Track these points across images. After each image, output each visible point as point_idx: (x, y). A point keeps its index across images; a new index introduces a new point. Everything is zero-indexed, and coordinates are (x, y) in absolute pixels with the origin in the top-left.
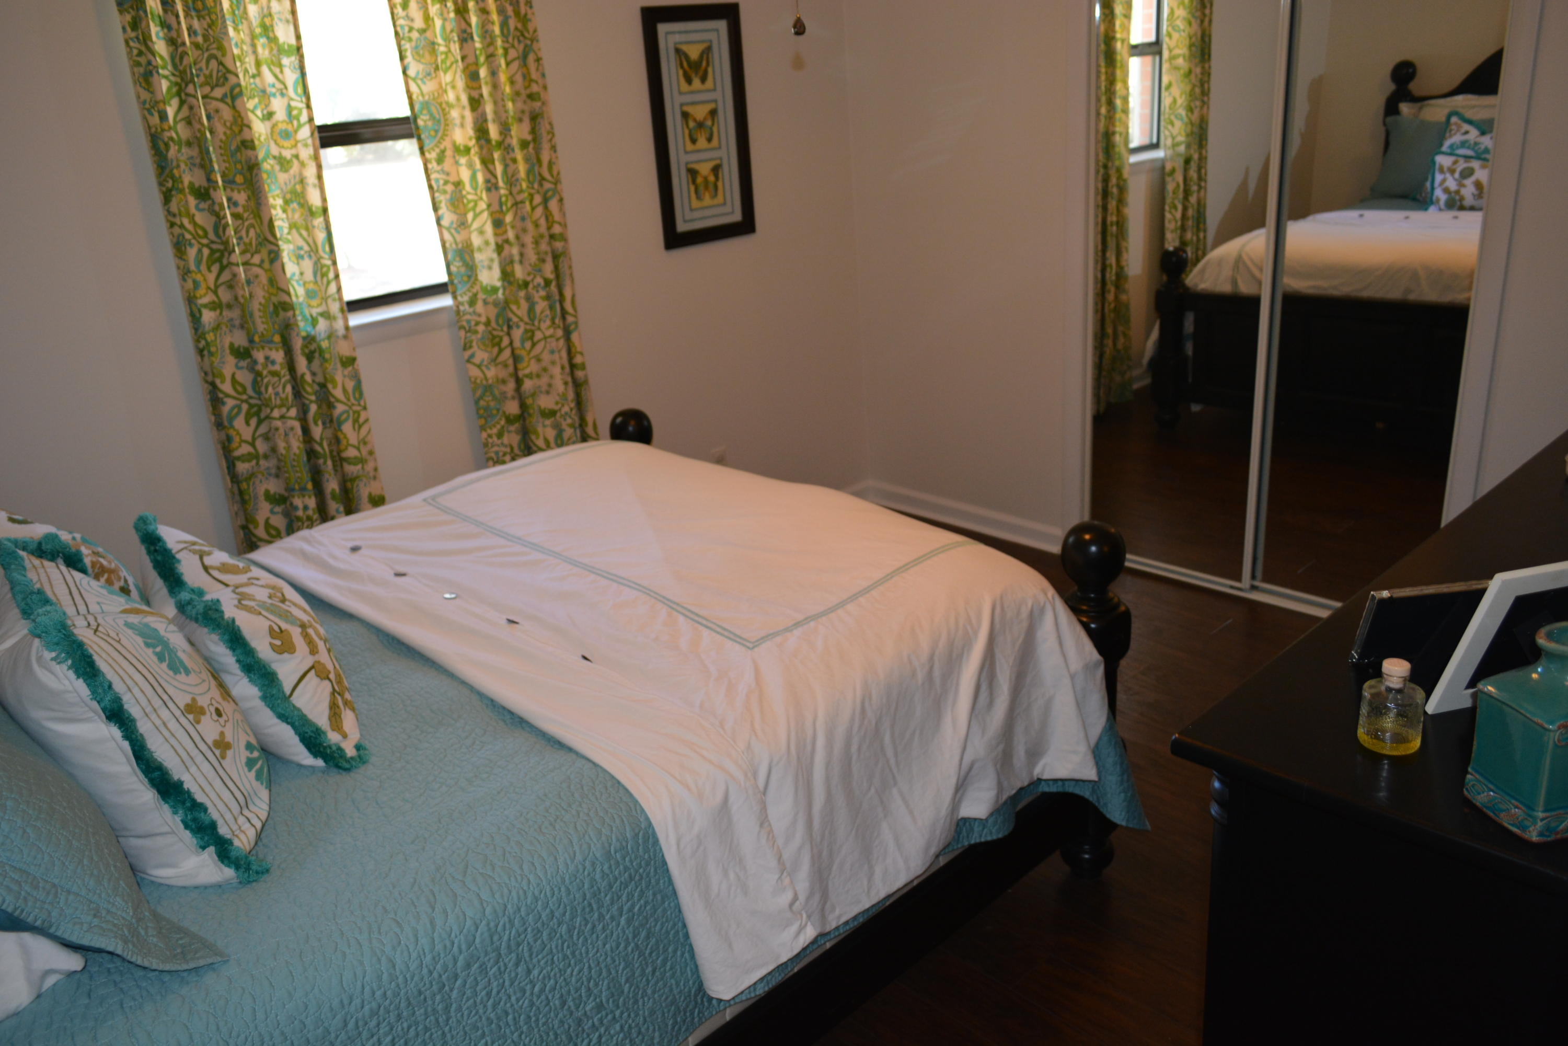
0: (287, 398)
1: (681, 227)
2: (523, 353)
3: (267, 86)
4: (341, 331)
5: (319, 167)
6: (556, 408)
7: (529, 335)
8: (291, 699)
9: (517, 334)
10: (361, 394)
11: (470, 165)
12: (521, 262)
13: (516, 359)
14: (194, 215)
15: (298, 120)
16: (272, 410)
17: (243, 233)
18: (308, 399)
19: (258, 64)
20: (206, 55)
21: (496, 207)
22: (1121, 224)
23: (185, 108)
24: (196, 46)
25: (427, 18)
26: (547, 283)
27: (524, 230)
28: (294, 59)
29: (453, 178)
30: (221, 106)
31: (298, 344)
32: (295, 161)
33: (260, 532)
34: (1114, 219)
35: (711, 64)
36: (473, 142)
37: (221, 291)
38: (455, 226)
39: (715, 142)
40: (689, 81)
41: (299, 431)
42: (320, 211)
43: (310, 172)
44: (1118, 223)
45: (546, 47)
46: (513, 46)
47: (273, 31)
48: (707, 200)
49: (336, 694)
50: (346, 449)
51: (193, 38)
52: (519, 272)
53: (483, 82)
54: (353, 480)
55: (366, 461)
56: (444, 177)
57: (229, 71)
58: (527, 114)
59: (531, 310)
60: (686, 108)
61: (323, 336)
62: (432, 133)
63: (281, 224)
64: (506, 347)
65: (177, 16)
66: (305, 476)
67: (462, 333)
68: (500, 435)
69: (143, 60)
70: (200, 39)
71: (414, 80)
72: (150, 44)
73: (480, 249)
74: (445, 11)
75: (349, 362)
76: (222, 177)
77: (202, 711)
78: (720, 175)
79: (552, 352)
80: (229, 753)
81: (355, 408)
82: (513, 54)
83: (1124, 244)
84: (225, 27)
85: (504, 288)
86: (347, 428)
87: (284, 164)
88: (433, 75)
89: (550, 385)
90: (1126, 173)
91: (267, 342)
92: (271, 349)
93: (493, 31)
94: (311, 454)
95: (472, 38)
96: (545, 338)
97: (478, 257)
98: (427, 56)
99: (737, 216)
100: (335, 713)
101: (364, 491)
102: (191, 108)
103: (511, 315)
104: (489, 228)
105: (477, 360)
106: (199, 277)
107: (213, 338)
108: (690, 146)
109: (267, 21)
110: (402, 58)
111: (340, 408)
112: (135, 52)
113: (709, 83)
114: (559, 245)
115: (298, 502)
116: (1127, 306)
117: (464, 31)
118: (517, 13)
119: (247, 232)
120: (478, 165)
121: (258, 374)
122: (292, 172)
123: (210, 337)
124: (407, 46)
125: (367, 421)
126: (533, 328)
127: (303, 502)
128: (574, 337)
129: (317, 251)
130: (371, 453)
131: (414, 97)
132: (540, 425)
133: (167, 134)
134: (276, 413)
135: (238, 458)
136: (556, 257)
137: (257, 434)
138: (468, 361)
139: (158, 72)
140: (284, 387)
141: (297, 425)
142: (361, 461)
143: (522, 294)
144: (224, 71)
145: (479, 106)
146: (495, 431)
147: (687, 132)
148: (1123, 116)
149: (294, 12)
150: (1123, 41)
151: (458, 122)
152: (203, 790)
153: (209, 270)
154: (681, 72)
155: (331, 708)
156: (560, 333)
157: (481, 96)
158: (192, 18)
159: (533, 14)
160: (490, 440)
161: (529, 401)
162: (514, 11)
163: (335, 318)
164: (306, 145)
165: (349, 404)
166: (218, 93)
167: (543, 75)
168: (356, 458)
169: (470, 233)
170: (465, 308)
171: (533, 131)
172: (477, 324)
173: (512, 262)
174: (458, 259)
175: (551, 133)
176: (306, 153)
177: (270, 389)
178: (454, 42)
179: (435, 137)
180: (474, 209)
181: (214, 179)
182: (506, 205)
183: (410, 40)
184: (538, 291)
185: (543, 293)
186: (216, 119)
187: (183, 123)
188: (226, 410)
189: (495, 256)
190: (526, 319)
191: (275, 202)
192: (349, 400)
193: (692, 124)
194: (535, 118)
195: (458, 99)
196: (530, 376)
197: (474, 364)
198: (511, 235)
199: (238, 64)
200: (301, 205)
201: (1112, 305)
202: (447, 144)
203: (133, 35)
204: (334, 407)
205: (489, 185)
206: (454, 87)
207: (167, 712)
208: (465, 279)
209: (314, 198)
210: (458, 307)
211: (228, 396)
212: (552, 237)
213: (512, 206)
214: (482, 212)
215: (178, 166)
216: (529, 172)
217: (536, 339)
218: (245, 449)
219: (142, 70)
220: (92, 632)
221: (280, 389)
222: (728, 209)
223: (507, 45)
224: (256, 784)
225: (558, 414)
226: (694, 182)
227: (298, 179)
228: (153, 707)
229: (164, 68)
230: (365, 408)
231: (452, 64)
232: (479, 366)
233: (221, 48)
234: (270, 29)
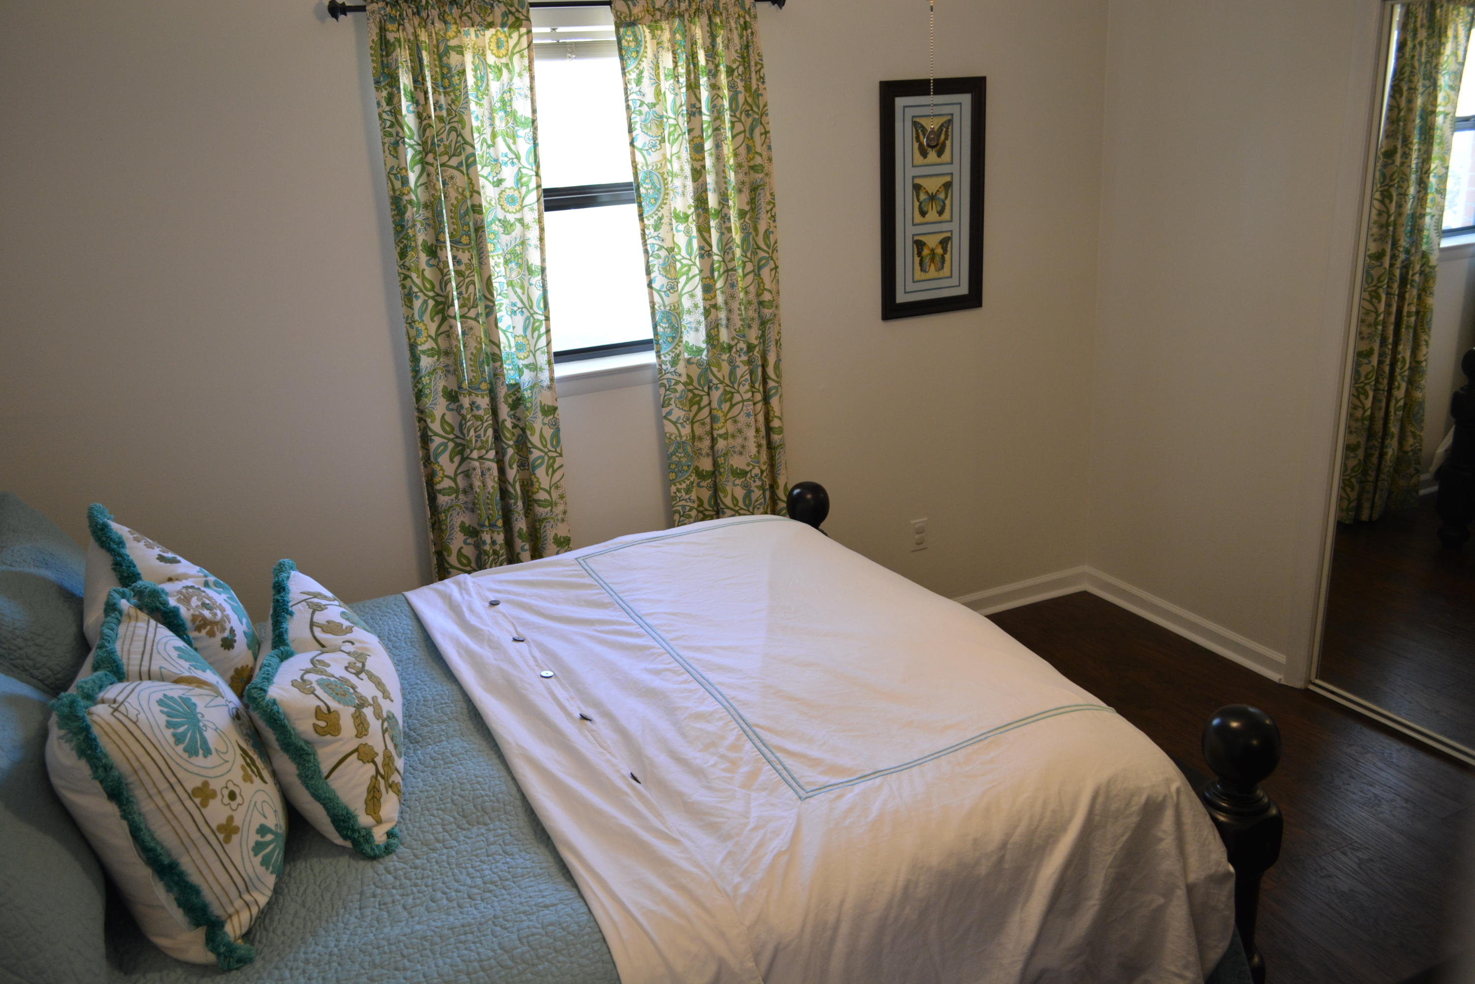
0: (487, 441)
1: (901, 297)
2: (720, 414)
3: (500, 155)
4: (546, 383)
5: (542, 229)
6: (748, 469)
7: (728, 397)
8: (328, 780)
9: (716, 395)
10: (558, 442)
11: (687, 232)
12: (727, 327)
13: (713, 419)
14: (424, 270)
15: (527, 186)
16: (471, 451)
17: (463, 289)
18: (506, 444)
19: (494, 135)
20: (448, 127)
21: (707, 273)
22: (1422, 316)
23: (425, 175)
24: (440, 119)
25: (658, 93)
26: (750, 348)
27: (733, 297)
28: (528, 131)
29: (668, 244)
30: (456, 173)
31: (502, 392)
32: (518, 225)
33: (453, 560)
34: (1414, 309)
35: (950, 138)
36: (693, 209)
37: (440, 340)
38: (665, 289)
39: (946, 215)
40: (924, 154)
41: (495, 472)
42: (539, 270)
43: (533, 234)
44: (1418, 313)
45: (773, 121)
46: (740, 121)
47: (511, 106)
48: (932, 272)
49: (379, 778)
50: (538, 492)
51: (439, 113)
52: (724, 336)
53: (706, 154)
54: (541, 521)
55: (556, 504)
56: (659, 242)
57: (466, 143)
58: (747, 185)
59: (732, 373)
60: (917, 181)
61: (526, 386)
62: (652, 201)
63: (499, 283)
64: (704, 407)
65: (426, 93)
66: (497, 513)
67: (662, 391)
68: (688, 491)
69: (393, 131)
70: (444, 113)
71: (641, 150)
72: (399, 117)
73: (689, 312)
74: (677, 86)
75: (550, 411)
76: (450, 237)
77: (213, 795)
78: (949, 249)
79: (748, 415)
80: (235, 838)
81: (550, 454)
82: (739, 127)
83: (1424, 337)
84: (467, 102)
85: (708, 351)
86: (541, 472)
87: (506, 226)
88: (659, 147)
89: (743, 447)
90: (1434, 259)
91: (474, 388)
92: (477, 396)
93: (723, 105)
94: (504, 493)
95: (700, 113)
96: (743, 401)
97: (686, 319)
98: (654, 128)
99: (963, 290)
100: (373, 797)
101: (551, 532)
102: (428, 175)
103: (711, 377)
104: (699, 292)
105: (673, 417)
106: (421, 326)
107: (428, 381)
108: (918, 218)
109: (507, 97)
110: (630, 131)
111: (536, 454)
112: (388, 123)
113: (946, 156)
114: (767, 312)
115: (486, 537)
116: (1421, 404)
117: (694, 106)
118: (747, 88)
119: (467, 288)
120: (695, 233)
121: (464, 417)
122: (513, 234)
123: (426, 380)
124: (636, 118)
125: (561, 466)
126: (733, 390)
127: (491, 538)
128: (774, 402)
129: (531, 307)
130: (562, 497)
131: (639, 167)
132: (730, 484)
133: (406, 198)
134: (475, 454)
135: (440, 491)
136: (763, 323)
137: (459, 471)
138: (665, 417)
139: (404, 143)
140: (486, 431)
141: (494, 466)
142: (551, 504)
143: (725, 356)
144: (462, 142)
145: (700, 176)
146: (684, 486)
147: (917, 204)
148: (1438, 197)
149: (532, 89)
150: (1446, 115)
151: (680, 190)
152: (200, 872)
153: (432, 320)
154: (916, 145)
155: (369, 791)
156: (759, 397)
157: (704, 167)
158: (440, 94)
159: (765, 89)
160: (679, 494)
161: (721, 460)
162: (745, 87)
163: (541, 369)
164: (532, 210)
165: (546, 450)
166: (454, 162)
167: (769, 148)
168: (545, 500)
169: (680, 296)
170: (667, 367)
171: (752, 202)
172: (677, 383)
173: (717, 326)
174: (665, 320)
175: (772, 203)
176: (530, 217)
177: (472, 432)
178: (683, 115)
179: (655, 204)
180: (687, 273)
181: (442, 240)
182: (719, 271)
183: (641, 113)
184: (740, 356)
185: (745, 358)
186: (450, 185)
187: (423, 187)
188: (433, 446)
189: (702, 319)
190: (727, 381)
191: (496, 262)
192: (545, 446)
193: (923, 197)
194: (755, 189)
195: (682, 170)
196: (725, 436)
197: (671, 421)
198: (720, 299)
199: (476, 135)
200: (519, 265)
201: (1401, 403)
202: (665, 211)
203: (387, 109)
204: (531, 452)
205: (703, 252)
206: (679, 158)
207: (173, 795)
208: (670, 339)
209: (534, 258)
210: (660, 365)
211: (436, 434)
212: (761, 303)
213: (724, 272)
214: (694, 276)
215: (414, 225)
216: (744, 240)
217: (734, 402)
218: (447, 483)
219: (392, 140)
220: (111, 710)
221: (482, 432)
222: (954, 281)
223: (734, 119)
224: (261, 870)
225: (749, 475)
226: (919, 254)
227: (518, 241)
228: (157, 788)
229: (411, 138)
230: (561, 455)
231: (679, 136)
232: (675, 423)
233: (461, 121)
234: (508, 104)
